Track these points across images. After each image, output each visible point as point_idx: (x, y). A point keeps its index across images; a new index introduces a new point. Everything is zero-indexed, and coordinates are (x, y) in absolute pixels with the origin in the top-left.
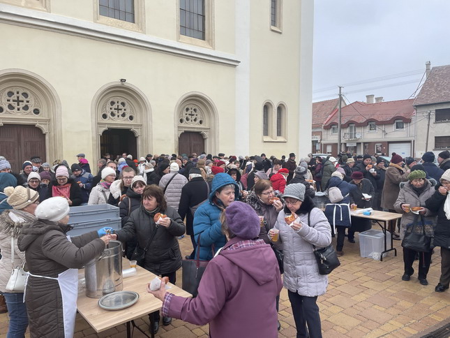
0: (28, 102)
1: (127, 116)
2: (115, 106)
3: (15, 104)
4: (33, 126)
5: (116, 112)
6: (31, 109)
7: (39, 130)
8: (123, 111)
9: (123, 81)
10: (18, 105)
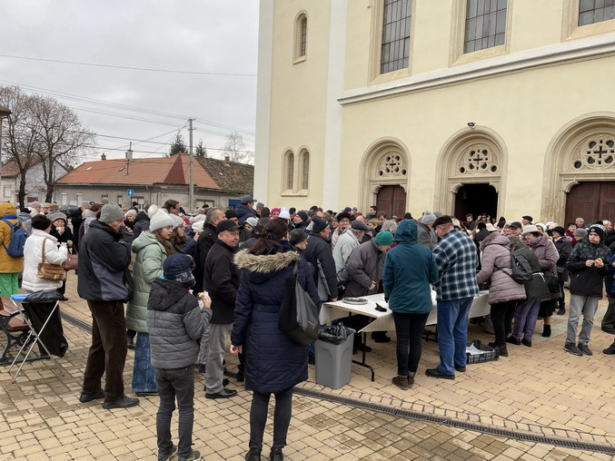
0: (399, 164)
1: (489, 166)
2: (475, 156)
4: (398, 187)
5: (475, 163)
6: (401, 170)
7: (402, 188)
8: (484, 161)
9: (471, 125)
10: (392, 168)
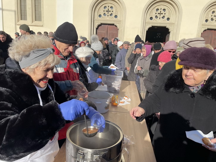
0: (112, 11)
1: (166, 18)
3: (106, 13)
4: (111, 25)
6: (114, 15)
7: (116, 26)
8: (163, 15)
10: (108, 13)
